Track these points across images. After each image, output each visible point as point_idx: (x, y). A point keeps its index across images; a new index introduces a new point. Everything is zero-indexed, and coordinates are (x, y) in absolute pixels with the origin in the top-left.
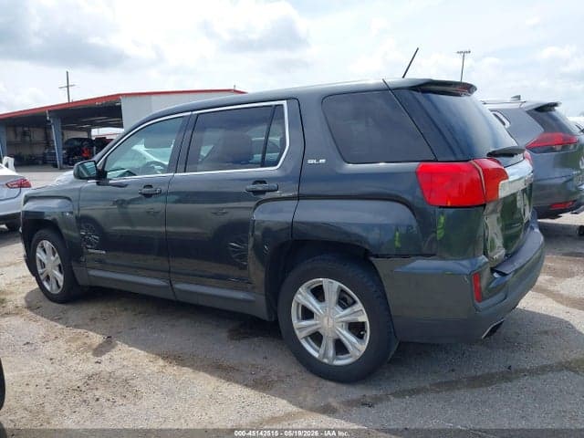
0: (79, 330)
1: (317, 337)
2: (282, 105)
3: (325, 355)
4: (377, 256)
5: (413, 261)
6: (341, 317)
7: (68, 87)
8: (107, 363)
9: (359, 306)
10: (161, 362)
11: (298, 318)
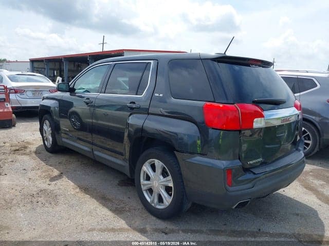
0: (51, 168)
1: (150, 191)
2: (150, 63)
3: (153, 201)
4: (177, 151)
5: (195, 156)
6: (162, 182)
7: (103, 44)
8: (53, 185)
9: (170, 178)
10: (78, 190)
11: (144, 178)
